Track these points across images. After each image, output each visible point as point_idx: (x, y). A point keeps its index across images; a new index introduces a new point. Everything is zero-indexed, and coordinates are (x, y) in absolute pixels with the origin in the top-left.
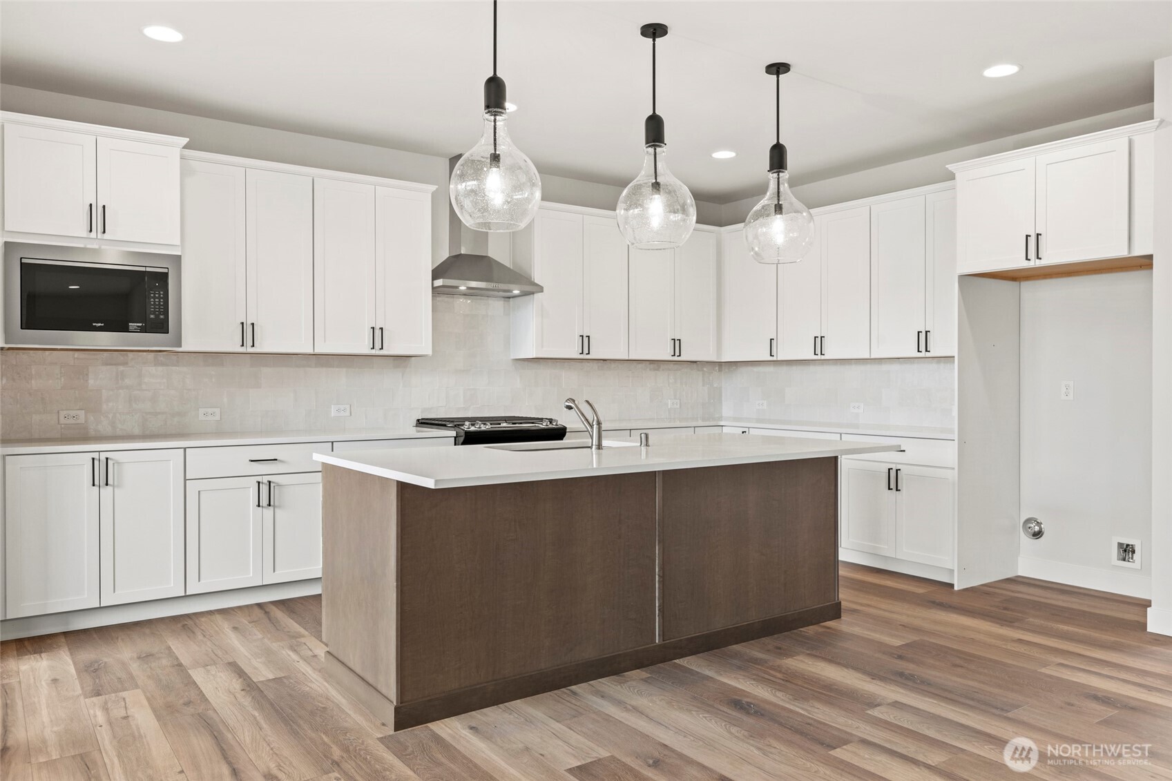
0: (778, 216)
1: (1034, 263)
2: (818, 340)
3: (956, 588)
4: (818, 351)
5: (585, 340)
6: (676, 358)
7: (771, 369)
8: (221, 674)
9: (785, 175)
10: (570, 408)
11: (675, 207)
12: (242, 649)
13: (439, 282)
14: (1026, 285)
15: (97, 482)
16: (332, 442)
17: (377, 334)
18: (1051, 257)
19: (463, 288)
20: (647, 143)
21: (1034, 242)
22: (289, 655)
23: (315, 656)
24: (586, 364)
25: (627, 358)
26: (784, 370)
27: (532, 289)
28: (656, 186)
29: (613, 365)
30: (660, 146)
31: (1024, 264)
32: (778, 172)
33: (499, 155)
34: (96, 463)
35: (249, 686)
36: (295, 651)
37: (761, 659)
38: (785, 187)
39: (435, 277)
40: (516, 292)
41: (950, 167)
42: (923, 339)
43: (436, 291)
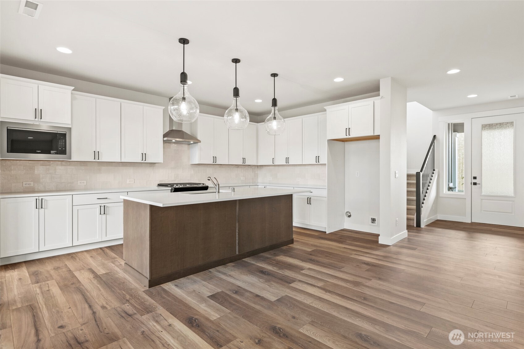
0: (275, 120)
1: (348, 137)
2: (287, 159)
3: (327, 233)
4: (287, 162)
5: (215, 158)
6: (244, 164)
7: (273, 167)
8: (86, 273)
9: (276, 108)
10: (209, 180)
11: (243, 116)
12: (94, 264)
13: (165, 139)
14: (346, 143)
15: (38, 207)
16: (128, 192)
17: (144, 156)
18: (353, 135)
19: (174, 141)
20: (234, 96)
21: (348, 130)
22: (111, 265)
23: (121, 265)
24: (215, 166)
25: (228, 164)
26: (277, 168)
27: (197, 141)
28: (237, 110)
29: (224, 166)
30: (238, 97)
31: (345, 137)
32: (275, 107)
33: (185, 98)
34: (38, 200)
35: (96, 276)
36: (114, 263)
37: (269, 257)
38: (276, 112)
39: (164, 137)
40: (192, 142)
41: (325, 107)
42: (318, 158)
43: (164, 142)
